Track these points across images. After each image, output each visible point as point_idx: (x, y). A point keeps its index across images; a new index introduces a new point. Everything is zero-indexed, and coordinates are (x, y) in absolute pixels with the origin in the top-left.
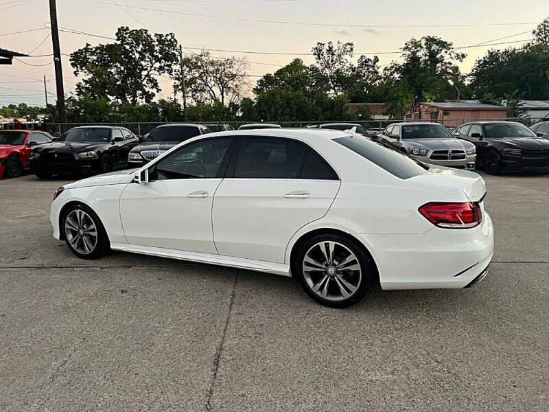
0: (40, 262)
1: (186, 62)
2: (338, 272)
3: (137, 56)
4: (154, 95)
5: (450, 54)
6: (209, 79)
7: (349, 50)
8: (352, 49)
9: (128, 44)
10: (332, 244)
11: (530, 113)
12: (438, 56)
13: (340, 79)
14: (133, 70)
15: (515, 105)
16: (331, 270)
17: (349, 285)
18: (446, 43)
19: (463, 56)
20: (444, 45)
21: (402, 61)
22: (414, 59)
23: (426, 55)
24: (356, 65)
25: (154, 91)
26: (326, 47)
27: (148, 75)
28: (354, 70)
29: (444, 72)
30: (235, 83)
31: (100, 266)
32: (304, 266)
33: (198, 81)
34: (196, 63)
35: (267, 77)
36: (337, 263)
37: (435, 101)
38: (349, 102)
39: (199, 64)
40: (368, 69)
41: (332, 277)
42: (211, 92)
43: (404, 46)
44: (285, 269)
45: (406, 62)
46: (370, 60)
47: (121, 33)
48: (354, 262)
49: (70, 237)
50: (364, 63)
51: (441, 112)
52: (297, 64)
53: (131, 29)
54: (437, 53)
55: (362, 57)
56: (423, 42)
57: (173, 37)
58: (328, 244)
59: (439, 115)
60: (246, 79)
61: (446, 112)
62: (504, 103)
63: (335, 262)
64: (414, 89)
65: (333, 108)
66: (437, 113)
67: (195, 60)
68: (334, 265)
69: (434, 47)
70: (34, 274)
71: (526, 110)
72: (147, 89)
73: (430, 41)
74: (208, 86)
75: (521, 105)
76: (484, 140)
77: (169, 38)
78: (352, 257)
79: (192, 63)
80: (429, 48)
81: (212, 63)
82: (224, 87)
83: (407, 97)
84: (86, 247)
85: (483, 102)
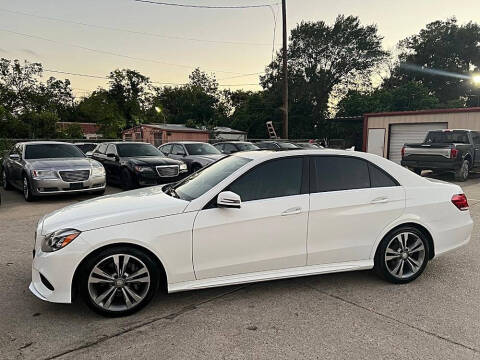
5: (148, 86)
7: (37, 70)
8: (40, 69)
11: (221, 135)
12: (139, 87)
15: (212, 129)
16: (405, 255)
17: (417, 262)
18: (142, 77)
21: (108, 88)
22: (118, 88)
23: (128, 85)
24: (46, 85)
26: (13, 63)
28: (43, 90)
32: (386, 256)
40: (60, 90)
41: (406, 260)
43: (109, 75)
44: (370, 264)
45: (111, 88)
46: (62, 82)
48: (419, 245)
50: (55, 84)
51: (165, 133)
54: (138, 84)
55: (51, 78)
56: (124, 74)
58: (404, 235)
61: (169, 133)
62: (204, 128)
63: (407, 248)
64: (123, 112)
65: (42, 125)
66: (161, 133)
69: (135, 79)
73: (132, 74)
75: (216, 129)
80: (130, 79)
83: (118, 118)
84: (128, 300)
85: (187, 126)
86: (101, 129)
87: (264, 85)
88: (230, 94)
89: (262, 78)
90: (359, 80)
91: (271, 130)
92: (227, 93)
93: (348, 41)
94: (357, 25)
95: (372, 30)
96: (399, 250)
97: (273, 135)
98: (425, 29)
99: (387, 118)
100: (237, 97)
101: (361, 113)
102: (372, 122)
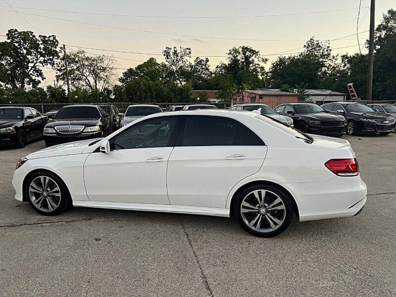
0: (8, 221)
1: (66, 58)
2: (267, 212)
3: (25, 51)
4: (40, 82)
5: (258, 58)
6: (85, 71)
7: (188, 53)
8: (190, 52)
9: (17, 42)
10: (263, 192)
11: (311, 97)
12: (251, 59)
13: (183, 73)
14: (21, 63)
15: (302, 92)
16: (263, 211)
17: (276, 220)
18: (255, 51)
19: (266, 60)
20: (254, 52)
21: (227, 62)
22: (235, 61)
23: (242, 59)
24: (193, 64)
25: (40, 79)
26: (172, 50)
27: (34, 67)
28: (192, 67)
29: (255, 70)
30: (105, 74)
31: (66, 220)
32: (241, 209)
33: (77, 72)
34: (74, 59)
35: (130, 70)
36: (267, 205)
37: (250, 90)
38: (193, 90)
39: (77, 59)
40: (202, 66)
41: (264, 215)
42: (87, 80)
43: (228, 52)
44: (226, 212)
45: (230, 63)
46: (203, 61)
47: (11, 34)
48: (280, 204)
49: (33, 198)
50: (199, 62)
51: (258, 96)
52: (151, 62)
53: (19, 31)
54: (250, 58)
55: (197, 58)
56: (240, 50)
57: (54, 38)
58: (261, 191)
59: (256, 99)
60: (114, 71)
61: (261, 96)
62: (296, 91)
63: (265, 204)
64: (236, 81)
65: (182, 93)
66: (255, 97)
67: (73, 57)
68: (265, 207)
69: (248, 53)
70: (9, 232)
71: (308, 95)
72: (34, 78)
73: (245, 49)
74: (84, 76)
75: (306, 92)
76: (296, 115)
77: (52, 38)
78: (279, 200)
79: (71, 59)
80: (244, 54)
81: (87, 59)
82: (97, 77)
83: (233, 86)
84: (50, 206)
85: (283, 91)
86: (220, 95)
91: (352, 92)
97: (354, 96)
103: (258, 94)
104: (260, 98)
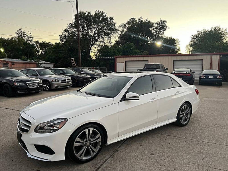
17: (188, 117)
32: (180, 116)
41: (185, 116)
62: (33, 61)
66: (8, 64)
78: (188, 108)
84: (92, 152)
87: (61, 40)
88: (38, 43)
89: (61, 36)
90: (106, 41)
91: (73, 62)
92: (37, 42)
93: (100, 22)
94: (105, 16)
95: (111, 19)
96: (183, 113)
97: (74, 65)
98: (129, 21)
99: (124, 58)
100: (43, 45)
101: (113, 56)
102: (118, 60)
103: (10, 62)
104: (12, 64)
